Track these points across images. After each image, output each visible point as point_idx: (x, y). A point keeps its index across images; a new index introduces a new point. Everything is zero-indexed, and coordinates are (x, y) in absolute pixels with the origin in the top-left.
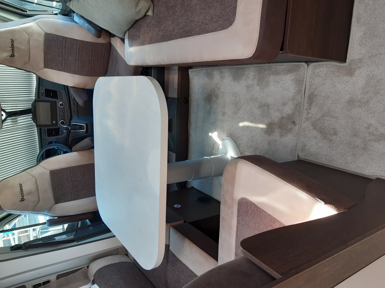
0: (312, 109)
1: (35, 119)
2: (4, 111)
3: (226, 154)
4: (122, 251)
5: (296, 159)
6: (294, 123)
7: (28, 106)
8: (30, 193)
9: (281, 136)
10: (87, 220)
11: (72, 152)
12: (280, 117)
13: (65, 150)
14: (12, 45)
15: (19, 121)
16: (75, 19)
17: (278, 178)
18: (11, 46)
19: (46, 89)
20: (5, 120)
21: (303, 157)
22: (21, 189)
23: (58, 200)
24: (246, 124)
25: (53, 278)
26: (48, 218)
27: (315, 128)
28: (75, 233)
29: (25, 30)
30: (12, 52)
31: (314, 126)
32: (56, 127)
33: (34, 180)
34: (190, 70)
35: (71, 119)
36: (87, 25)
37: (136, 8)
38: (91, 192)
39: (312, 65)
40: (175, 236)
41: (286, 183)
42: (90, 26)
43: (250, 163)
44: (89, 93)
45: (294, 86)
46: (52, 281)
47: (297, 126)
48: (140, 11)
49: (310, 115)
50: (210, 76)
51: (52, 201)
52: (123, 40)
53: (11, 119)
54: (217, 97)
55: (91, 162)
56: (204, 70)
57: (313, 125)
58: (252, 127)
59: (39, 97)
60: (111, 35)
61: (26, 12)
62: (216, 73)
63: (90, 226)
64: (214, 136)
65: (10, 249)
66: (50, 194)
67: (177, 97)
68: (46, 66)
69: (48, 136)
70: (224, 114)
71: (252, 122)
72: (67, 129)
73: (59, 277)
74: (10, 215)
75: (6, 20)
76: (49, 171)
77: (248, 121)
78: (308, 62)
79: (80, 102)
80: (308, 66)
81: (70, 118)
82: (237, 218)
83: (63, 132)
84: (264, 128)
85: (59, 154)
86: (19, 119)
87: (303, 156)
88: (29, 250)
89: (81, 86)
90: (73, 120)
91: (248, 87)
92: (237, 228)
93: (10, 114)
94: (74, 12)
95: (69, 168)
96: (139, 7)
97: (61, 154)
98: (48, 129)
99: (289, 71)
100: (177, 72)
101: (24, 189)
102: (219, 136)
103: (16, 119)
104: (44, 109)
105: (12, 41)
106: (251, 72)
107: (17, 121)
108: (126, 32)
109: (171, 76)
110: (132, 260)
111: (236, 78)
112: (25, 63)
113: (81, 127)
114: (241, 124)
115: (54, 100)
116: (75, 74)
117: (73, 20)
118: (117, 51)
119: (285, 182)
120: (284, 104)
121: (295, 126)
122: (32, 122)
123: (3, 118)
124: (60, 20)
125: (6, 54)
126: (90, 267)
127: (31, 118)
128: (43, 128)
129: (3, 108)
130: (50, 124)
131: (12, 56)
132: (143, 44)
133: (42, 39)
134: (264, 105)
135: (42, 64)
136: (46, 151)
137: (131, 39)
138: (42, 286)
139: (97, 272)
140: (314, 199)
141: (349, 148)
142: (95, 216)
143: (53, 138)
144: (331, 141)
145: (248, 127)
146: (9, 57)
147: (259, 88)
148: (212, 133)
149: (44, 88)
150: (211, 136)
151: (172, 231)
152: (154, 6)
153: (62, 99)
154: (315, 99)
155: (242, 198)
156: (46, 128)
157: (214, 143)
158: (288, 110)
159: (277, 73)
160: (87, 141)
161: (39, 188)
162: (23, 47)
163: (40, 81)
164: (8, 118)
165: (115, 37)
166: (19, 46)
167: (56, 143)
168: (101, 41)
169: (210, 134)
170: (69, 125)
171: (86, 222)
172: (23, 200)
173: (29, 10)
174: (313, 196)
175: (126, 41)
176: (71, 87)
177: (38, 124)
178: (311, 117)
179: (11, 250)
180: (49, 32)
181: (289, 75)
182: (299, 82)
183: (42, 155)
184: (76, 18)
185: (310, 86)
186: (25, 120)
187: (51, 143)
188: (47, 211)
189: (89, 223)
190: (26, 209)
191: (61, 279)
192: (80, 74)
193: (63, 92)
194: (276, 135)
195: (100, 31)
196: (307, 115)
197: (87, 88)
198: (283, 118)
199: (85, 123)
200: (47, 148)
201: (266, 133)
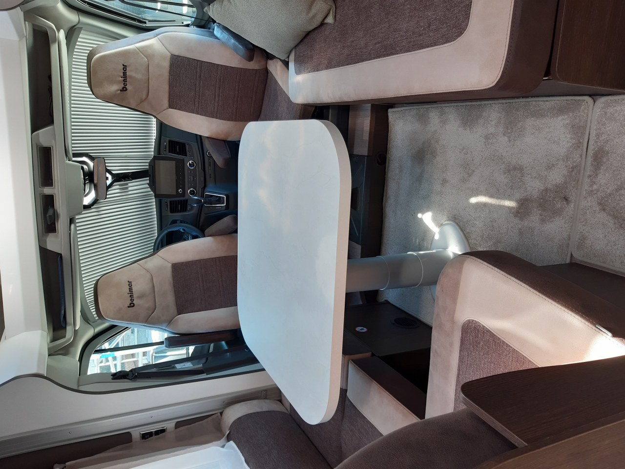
0: (600, 176)
1: (153, 185)
2: (109, 172)
3: (446, 248)
4: (274, 394)
5: (568, 261)
6: (566, 199)
7: (144, 165)
8: (141, 297)
9: (543, 221)
10: (223, 343)
11: (205, 237)
12: (542, 188)
13: (194, 234)
14: (125, 74)
15: (130, 189)
16: (215, 32)
17: (532, 290)
18: (122, 74)
19: (170, 142)
20: (111, 185)
21: (581, 259)
22: (131, 290)
23: (182, 309)
24: (482, 199)
25: (170, 426)
26: (166, 335)
27: (604, 210)
28: (204, 360)
29: (142, 50)
30: (124, 84)
31: (603, 205)
33: (148, 276)
34: (390, 110)
35: (205, 187)
36: (233, 41)
37: (308, 13)
38: (230, 300)
39: (603, 100)
40: (356, 376)
41: (547, 298)
42: (237, 43)
43: (485, 263)
44: (232, 147)
45: (569, 136)
46: (168, 430)
47: (572, 206)
48: (314, 17)
49: (595, 187)
50: (423, 119)
51: (173, 309)
52: (286, 64)
53: (119, 185)
54: (434, 154)
55: (233, 254)
56: (413, 110)
57: (600, 204)
58: (491, 205)
59: (159, 153)
60: (268, 56)
61: (145, 23)
62: (434, 115)
63: (226, 351)
64: (427, 218)
65: (112, 377)
66: (170, 299)
67: (367, 155)
68: (171, 106)
69: (171, 212)
70: (444, 182)
71: (491, 196)
72: (198, 202)
73: (178, 425)
74: (113, 327)
75: (117, 37)
76: (170, 265)
77: (485, 195)
78: (594, 95)
79: (219, 160)
80: (594, 102)
81: (203, 186)
82: (460, 354)
83: (192, 207)
84: (513, 208)
85: (185, 240)
86: (130, 185)
87: (579, 256)
88: (138, 380)
89: (221, 137)
90: (207, 189)
91: (487, 138)
92: (459, 370)
93: (118, 178)
94: (214, 22)
95: (199, 261)
96: (313, 11)
97: (188, 239)
98: (171, 202)
99: (561, 111)
100: (369, 113)
101: (134, 289)
102: (435, 219)
103: (127, 184)
104: (166, 169)
105: (125, 67)
106: (494, 112)
107: (127, 188)
108: (291, 51)
109: (359, 121)
110: (287, 410)
111: (468, 122)
112: (142, 101)
113: (220, 200)
114: (473, 200)
115: (180, 157)
116: (213, 117)
117: (212, 35)
118: (276, 82)
119: (544, 297)
120: (550, 167)
121: (568, 204)
122: (149, 189)
123: (109, 182)
124: (193, 35)
125: (114, 88)
126: (224, 415)
127: (148, 184)
128: (164, 200)
129: (108, 168)
130: (175, 193)
131: (124, 89)
132: (317, 69)
133: (166, 64)
134: (515, 169)
135: (165, 102)
136: (167, 234)
137: (300, 61)
138: (154, 437)
139: (234, 422)
140: (594, 327)
142: (234, 337)
143: (177, 216)
145: (485, 205)
146: (119, 92)
147: (506, 138)
148: (423, 213)
149: (168, 139)
150: (421, 219)
151: (352, 368)
152: (336, 8)
153: (193, 155)
154: (605, 160)
155: (469, 320)
156: (169, 200)
157: (426, 231)
158: (556, 177)
159: (540, 114)
160: (227, 221)
161: (156, 289)
162: (139, 76)
163: (162, 127)
164: (115, 184)
165: (275, 60)
166: (133, 74)
167: (181, 222)
168: (253, 65)
169: (420, 216)
170: (202, 196)
171: (222, 346)
172: (132, 305)
173: (150, 21)
174: (592, 323)
175: (292, 65)
176: (207, 137)
177: (157, 193)
178: (598, 190)
179: (113, 379)
180: (176, 53)
181: (560, 118)
182: (578, 130)
183: (162, 240)
184: (217, 32)
185: (598, 136)
186: (139, 187)
187: (174, 222)
188: (166, 324)
189: (226, 347)
190: (135, 319)
191: (181, 428)
192: (220, 118)
193: (195, 147)
194: (534, 219)
195: (252, 51)
196: (591, 186)
197: (230, 139)
198: (546, 190)
199: (225, 193)
200: (169, 230)
201: (515, 216)
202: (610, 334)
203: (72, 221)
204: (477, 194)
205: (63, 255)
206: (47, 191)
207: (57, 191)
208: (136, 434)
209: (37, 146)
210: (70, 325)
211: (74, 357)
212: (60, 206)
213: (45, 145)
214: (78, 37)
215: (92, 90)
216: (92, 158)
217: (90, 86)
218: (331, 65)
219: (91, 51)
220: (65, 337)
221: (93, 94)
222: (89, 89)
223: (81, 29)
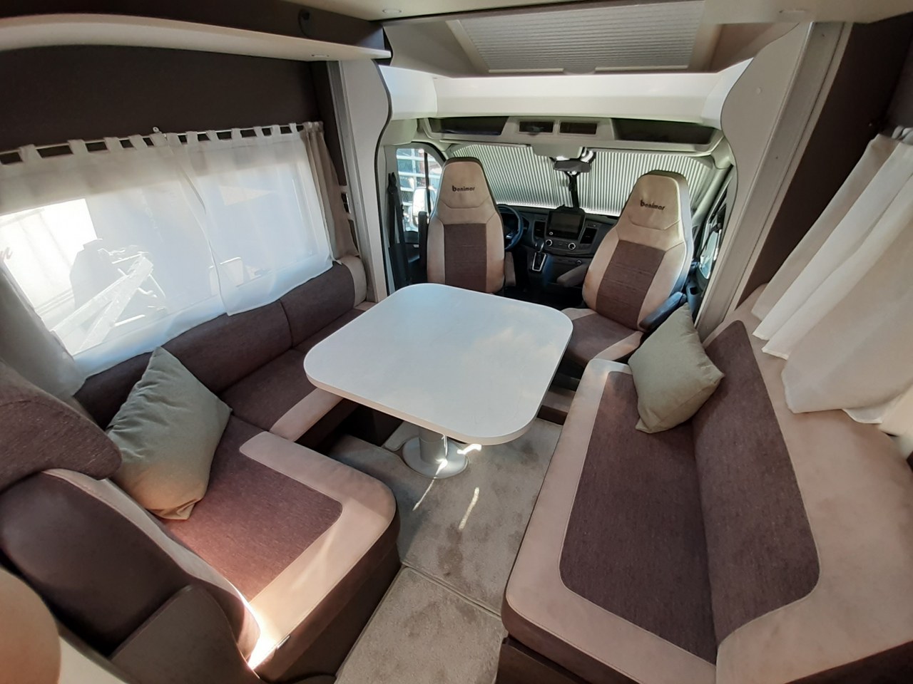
0: (455, 610)
1: (565, 209)
2: (578, 173)
3: (447, 457)
4: (370, 299)
6: (448, 574)
8: (461, 197)
9: (440, 549)
10: (418, 257)
12: (464, 556)
14: (656, 207)
15: (563, 188)
17: (341, 579)
18: (656, 204)
19: (596, 230)
20: (567, 174)
21: (402, 574)
22: (467, 189)
23: (448, 228)
24: (475, 499)
25: (351, 216)
27: (429, 606)
29: (675, 226)
30: (647, 205)
31: (433, 605)
32: (545, 233)
33: (478, 204)
35: (552, 254)
36: (663, 312)
37: (651, 409)
41: (329, 592)
42: (659, 316)
45: (494, 592)
46: (347, 214)
47: (441, 578)
49: (449, 603)
51: (448, 222)
52: (624, 360)
53: (567, 180)
54: (525, 462)
57: (435, 603)
58: (467, 510)
59: (587, 219)
61: (711, 222)
65: (391, 173)
66: (457, 220)
68: (620, 241)
69: (536, 223)
70: (499, 467)
71: (473, 508)
72: (538, 248)
73: (351, 222)
76: (485, 222)
77: (477, 502)
83: (536, 241)
84: (459, 524)
86: (567, 189)
87: (403, 573)
88: (387, 195)
89: (586, 281)
90: (548, 256)
91: (520, 516)
93: (573, 180)
95: (485, 246)
98: (544, 223)
101: (468, 192)
102: (474, 452)
104: (571, 224)
105: (662, 208)
107: (564, 185)
110: (357, 305)
112: (630, 217)
113: (537, 265)
114: (477, 491)
115: (580, 237)
120: (477, 568)
121: (444, 575)
123: (569, 172)
125: (645, 196)
126: (357, 259)
127: (564, 205)
128: (547, 217)
129: (582, 174)
130: (551, 228)
131: (642, 203)
133: (658, 245)
134: (487, 534)
135: (625, 238)
136: (515, 215)
137: (620, 380)
138: (343, 203)
139: (347, 267)
140: (288, 634)
141: (387, 650)
143: (532, 227)
144: (406, 626)
145: (470, 500)
146: (641, 199)
147: (513, 533)
149: (598, 229)
152: (648, 434)
153: (580, 248)
154: (465, 618)
155: (342, 511)
156: (546, 221)
158: (468, 571)
161: (466, 209)
162: (652, 219)
163: (608, 223)
164: (568, 178)
166: (654, 214)
167: (525, 231)
170: (544, 250)
171: (415, 255)
172: (454, 189)
175: (620, 367)
176: (588, 268)
177: (555, 212)
178: (445, 604)
180: (665, 256)
184: (678, 296)
185: (485, 619)
187: (527, 225)
188: (437, 215)
189: (410, 261)
190: (443, 192)
191: (349, 225)
193: (588, 251)
194: (443, 541)
196: (451, 600)
197: (584, 286)
198: (461, 559)
199: (543, 271)
200: (519, 220)
201: (451, 526)
202: (278, 647)
203: (528, 145)
204: (480, 495)
205: (499, 136)
206: (557, 127)
207: (556, 136)
208: (345, 189)
209: (599, 122)
210: (443, 136)
211: (414, 138)
212: (543, 137)
213: (598, 129)
214: (704, 164)
215: (645, 174)
216: (591, 161)
217: (649, 173)
218: (601, 415)
219: (685, 178)
220: (433, 131)
221: (641, 176)
222: (647, 172)
223: (711, 168)
